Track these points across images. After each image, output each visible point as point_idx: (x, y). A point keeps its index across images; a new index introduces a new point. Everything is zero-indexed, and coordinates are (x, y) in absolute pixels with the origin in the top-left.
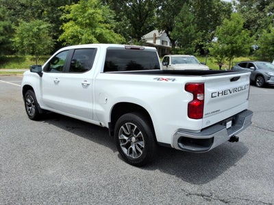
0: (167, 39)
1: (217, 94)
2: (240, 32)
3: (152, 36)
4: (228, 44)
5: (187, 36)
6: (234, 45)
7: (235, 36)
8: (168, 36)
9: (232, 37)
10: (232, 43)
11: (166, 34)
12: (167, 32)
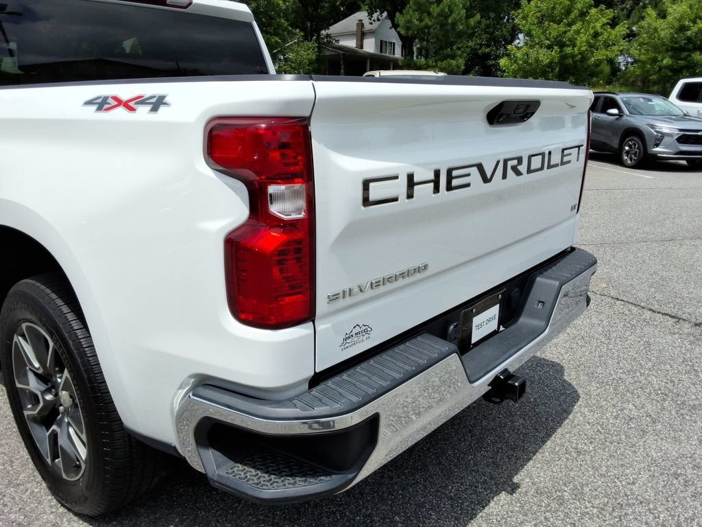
0: (393, 36)
1: (400, 187)
2: (583, 14)
3: (354, 28)
4: (550, 47)
5: (443, 25)
6: (568, 50)
7: (570, 25)
8: (395, 26)
9: (562, 28)
10: (562, 45)
11: (389, 23)
12: (391, 17)
